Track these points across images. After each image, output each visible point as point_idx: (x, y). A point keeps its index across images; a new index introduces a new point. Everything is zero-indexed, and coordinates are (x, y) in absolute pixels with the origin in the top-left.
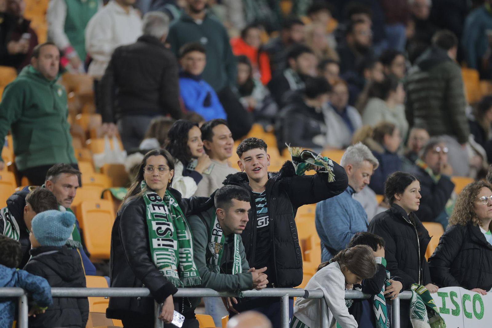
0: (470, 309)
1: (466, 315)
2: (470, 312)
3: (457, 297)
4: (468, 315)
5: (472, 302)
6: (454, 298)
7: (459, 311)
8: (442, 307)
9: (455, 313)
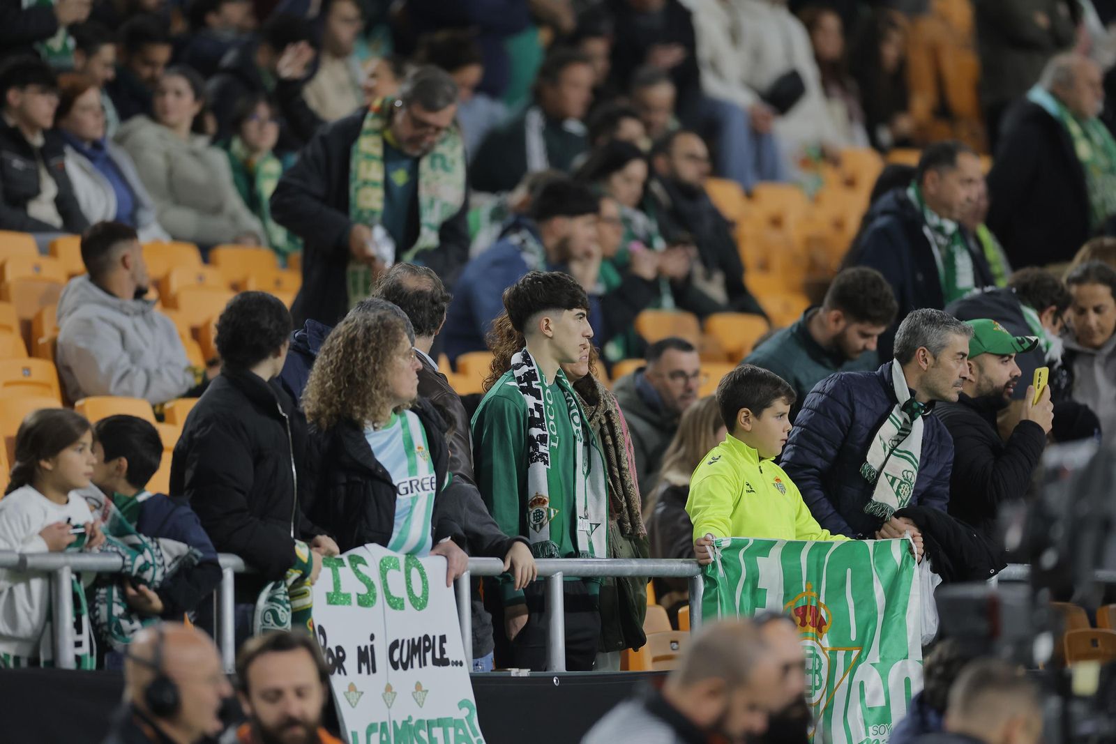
0: (399, 590)
1: (389, 603)
2: (401, 597)
3: (365, 564)
4: (395, 604)
5: (402, 574)
6: (360, 567)
7: (375, 597)
8: (331, 590)
9: (364, 601)
